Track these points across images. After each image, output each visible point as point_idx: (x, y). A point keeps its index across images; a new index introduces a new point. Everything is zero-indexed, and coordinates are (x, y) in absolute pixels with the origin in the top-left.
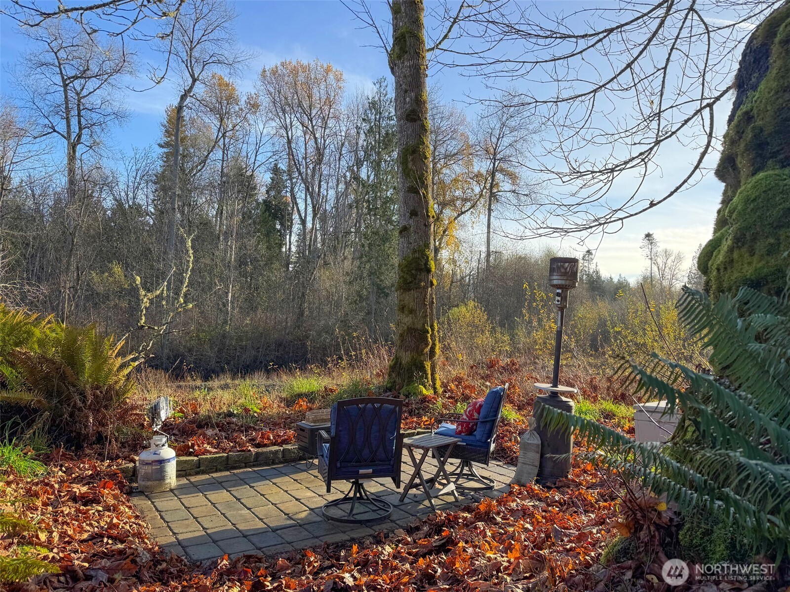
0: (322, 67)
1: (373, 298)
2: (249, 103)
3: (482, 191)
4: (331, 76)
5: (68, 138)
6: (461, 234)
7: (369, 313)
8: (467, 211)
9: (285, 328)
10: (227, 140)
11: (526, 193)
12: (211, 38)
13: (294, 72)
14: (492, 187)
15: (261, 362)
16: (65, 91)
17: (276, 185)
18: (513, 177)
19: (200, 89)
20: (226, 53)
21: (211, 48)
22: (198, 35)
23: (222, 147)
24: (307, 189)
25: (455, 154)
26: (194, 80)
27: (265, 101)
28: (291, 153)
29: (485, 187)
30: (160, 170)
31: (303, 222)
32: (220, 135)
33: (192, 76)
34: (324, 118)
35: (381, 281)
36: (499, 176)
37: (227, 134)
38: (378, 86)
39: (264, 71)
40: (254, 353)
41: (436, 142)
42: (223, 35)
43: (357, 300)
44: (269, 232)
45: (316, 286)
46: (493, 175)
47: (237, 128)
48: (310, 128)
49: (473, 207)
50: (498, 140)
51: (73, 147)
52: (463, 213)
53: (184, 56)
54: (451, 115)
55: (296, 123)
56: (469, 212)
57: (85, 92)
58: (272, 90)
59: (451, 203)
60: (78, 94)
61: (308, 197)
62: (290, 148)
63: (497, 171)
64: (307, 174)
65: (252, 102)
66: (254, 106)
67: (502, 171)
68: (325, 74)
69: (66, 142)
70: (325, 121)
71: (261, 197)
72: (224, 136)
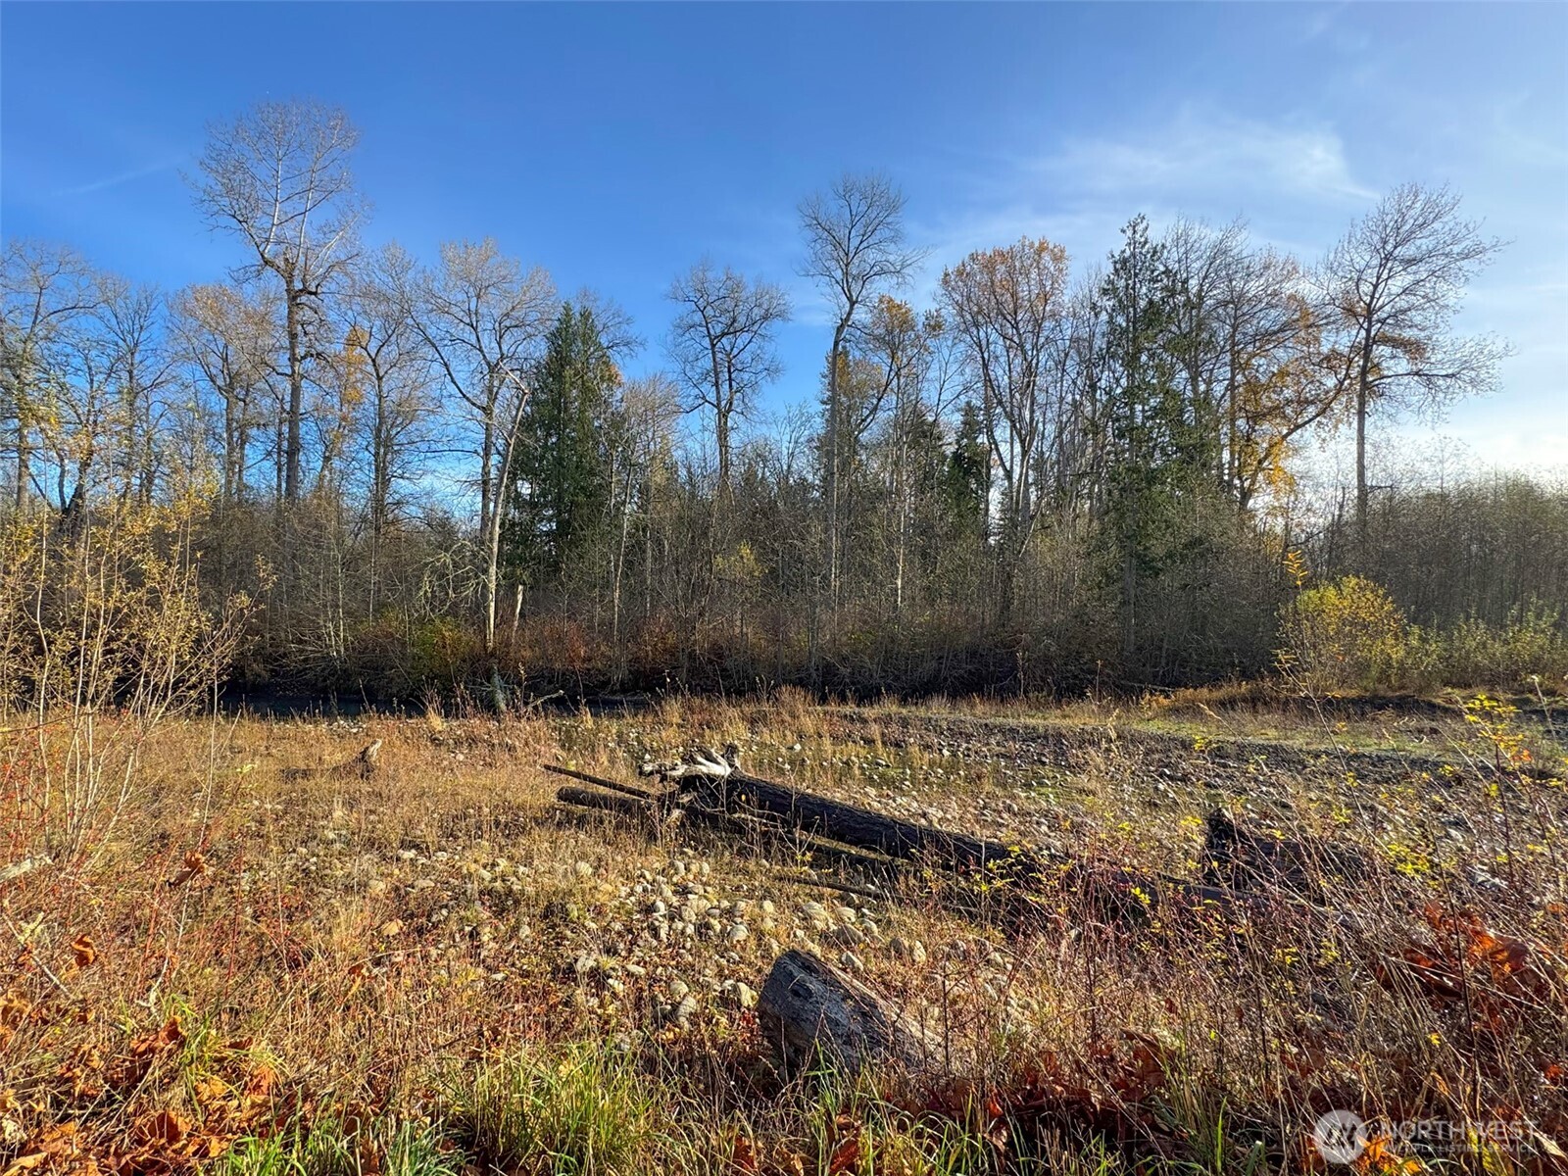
0: (1031, 245)
1: (1131, 579)
2: (929, 325)
3: (1341, 383)
4: (1046, 257)
5: (718, 406)
6: (1293, 465)
7: (1124, 603)
8: (1310, 420)
9: (982, 628)
10: (902, 380)
11: (1450, 371)
12: (871, 242)
13: (989, 266)
14: (1364, 372)
15: (945, 679)
16: (714, 353)
17: (970, 428)
18: (1414, 349)
19: (861, 315)
20: (891, 258)
21: (872, 256)
22: (855, 242)
23: (896, 390)
24: (1014, 426)
25: (1275, 333)
26: (853, 304)
27: (949, 314)
28: (988, 381)
29: (1347, 376)
30: (822, 432)
31: (1009, 475)
32: (893, 374)
33: (850, 299)
34: (1037, 320)
35: (1146, 549)
36: (1381, 351)
37: (903, 372)
38: (1129, 233)
39: (946, 275)
40: (934, 664)
41: (1236, 318)
42: (887, 233)
43: (1100, 582)
44: (962, 494)
45: (1029, 562)
46: (1366, 350)
47: (914, 361)
48: (1016, 339)
49: (1321, 413)
50: (1376, 287)
51: (723, 415)
52: (1298, 427)
53: (839, 274)
54: (1266, 268)
55: (994, 336)
56: (1313, 424)
57: (735, 351)
58: (958, 297)
59: (1276, 411)
60: (728, 355)
61: (1016, 437)
62: (987, 374)
63: (1374, 342)
64: (1012, 406)
65: (932, 323)
66: (935, 326)
67: (1386, 340)
68: (1036, 257)
69: (716, 411)
70: (1038, 325)
71: (949, 450)
72: (898, 375)
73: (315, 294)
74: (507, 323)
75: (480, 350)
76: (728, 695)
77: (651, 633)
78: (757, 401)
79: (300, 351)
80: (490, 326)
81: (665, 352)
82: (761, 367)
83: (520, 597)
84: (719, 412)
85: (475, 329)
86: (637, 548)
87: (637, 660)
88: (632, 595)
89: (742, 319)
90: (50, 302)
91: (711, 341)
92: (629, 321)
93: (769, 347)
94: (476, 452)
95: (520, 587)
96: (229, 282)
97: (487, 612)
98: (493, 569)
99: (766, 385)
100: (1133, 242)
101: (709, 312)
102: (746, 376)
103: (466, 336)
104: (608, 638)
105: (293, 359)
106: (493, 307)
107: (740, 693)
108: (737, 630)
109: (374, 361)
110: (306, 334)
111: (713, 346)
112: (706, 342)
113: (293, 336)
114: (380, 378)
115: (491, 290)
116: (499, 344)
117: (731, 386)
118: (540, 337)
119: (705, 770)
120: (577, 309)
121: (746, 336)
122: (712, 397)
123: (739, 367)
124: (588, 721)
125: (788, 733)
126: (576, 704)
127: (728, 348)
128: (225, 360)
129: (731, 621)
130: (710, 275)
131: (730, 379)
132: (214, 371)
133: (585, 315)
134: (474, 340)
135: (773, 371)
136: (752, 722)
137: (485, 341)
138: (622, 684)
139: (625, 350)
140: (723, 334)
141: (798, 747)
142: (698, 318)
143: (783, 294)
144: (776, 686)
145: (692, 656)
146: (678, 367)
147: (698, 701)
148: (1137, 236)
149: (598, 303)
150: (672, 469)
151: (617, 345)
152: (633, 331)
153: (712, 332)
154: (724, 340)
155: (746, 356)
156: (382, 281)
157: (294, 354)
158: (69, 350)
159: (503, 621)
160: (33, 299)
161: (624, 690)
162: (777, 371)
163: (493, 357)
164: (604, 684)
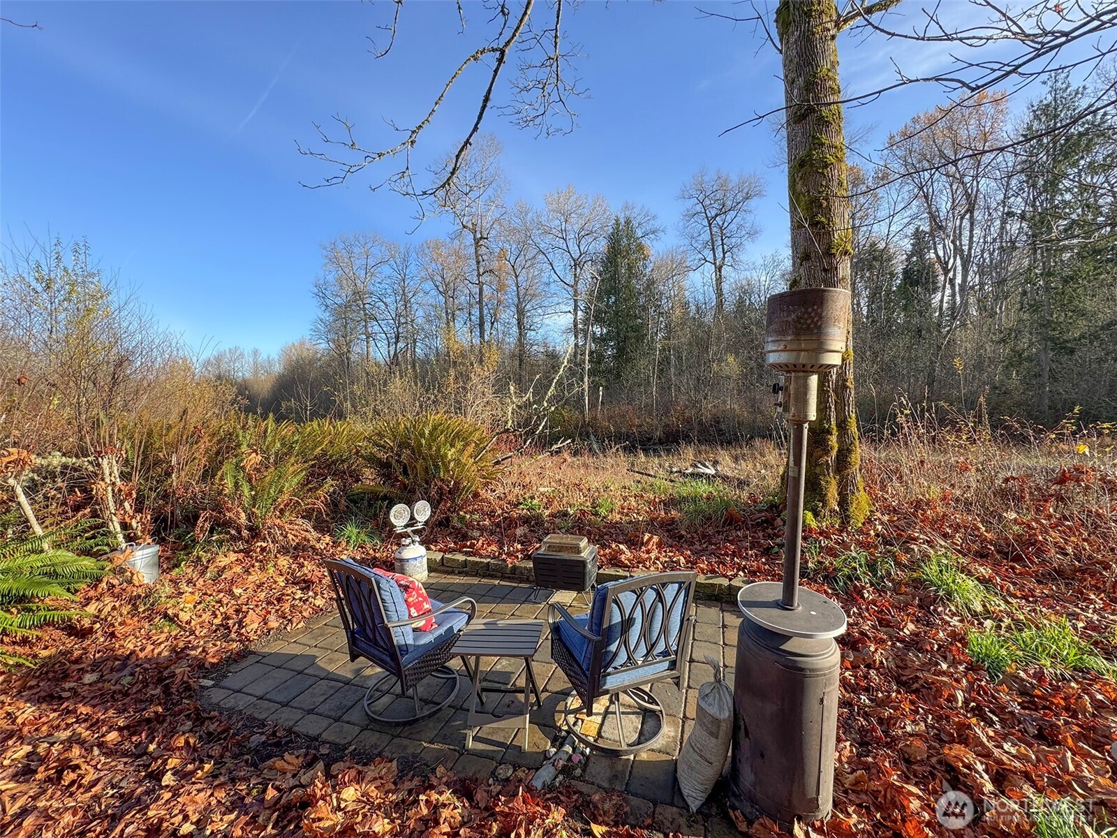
1: (1045, 357)
5: (715, 264)
16: (710, 229)
17: (919, 248)
35: (1060, 333)
39: (892, 138)
45: (951, 350)
51: (719, 269)
57: (726, 225)
60: (721, 228)
69: (714, 267)
71: (900, 268)
73: (487, 238)
74: (583, 233)
75: (569, 252)
76: (722, 445)
77: (675, 410)
78: (743, 257)
79: (481, 271)
80: (573, 236)
81: (678, 233)
82: (744, 232)
83: (601, 393)
84: (716, 268)
85: (565, 240)
86: (665, 361)
87: (668, 425)
88: (664, 389)
89: (729, 203)
90: (371, 262)
91: (709, 221)
92: (654, 217)
93: (749, 218)
94: (570, 312)
95: (601, 388)
96: (448, 240)
97: (584, 402)
98: (586, 379)
99: (748, 245)
100: (1054, 90)
101: (707, 202)
102: (733, 240)
103: (561, 246)
104: (650, 414)
105: (479, 275)
106: (575, 224)
107: (729, 443)
108: (728, 407)
109: (513, 267)
110: (483, 260)
111: (710, 224)
112: (705, 223)
113: (478, 262)
114: (516, 277)
115: (573, 215)
116: (579, 246)
117: (723, 248)
118: (601, 238)
119: (702, 471)
120: (622, 221)
121: (732, 213)
122: (710, 258)
123: (728, 235)
124: (642, 458)
125: (758, 464)
126: (635, 448)
127: (721, 223)
128: (443, 277)
129: (725, 402)
130: (706, 178)
131: (723, 244)
132: (438, 283)
133: (628, 222)
134: (565, 248)
135: (753, 234)
136: (736, 459)
137: (570, 244)
138: (660, 440)
139: (652, 236)
140: (717, 215)
141: (763, 471)
142: (699, 208)
143: (759, 179)
144: (752, 437)
145: (700, 423)
146: (687, 242)
147: (703, 447)
148: (1059, 84)
149: (635, 210)
150: (685, 305)
151: (647, 234)
152: (656, 224)
153: (709, 215)
154: (718, 219)
155: (733, 227)
156: (516, 223)
157: (479, 273)
158: (387, 286)
159: (593, 405)
160: (364, 262)
161: (661, 443)
162: (756, 232)
163: (576, 256)
164: (649, 439)
